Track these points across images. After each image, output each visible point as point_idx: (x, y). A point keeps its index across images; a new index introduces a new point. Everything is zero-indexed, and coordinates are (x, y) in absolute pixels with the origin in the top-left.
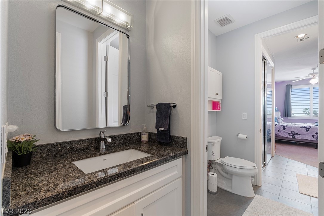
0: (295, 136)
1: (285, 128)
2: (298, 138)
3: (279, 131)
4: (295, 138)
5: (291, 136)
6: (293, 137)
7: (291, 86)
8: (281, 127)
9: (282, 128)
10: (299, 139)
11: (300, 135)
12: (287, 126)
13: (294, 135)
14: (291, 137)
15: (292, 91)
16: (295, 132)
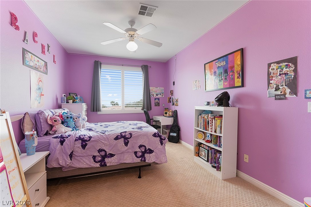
0: (107, 160)
1: (86, 145)
2: (112, 164)
3: (71, 156)
4: (106, 165)
5: (99, 162)
6: (103, 164)
7: (101, 64)
8: (76, 142)
9: (79, 144)
10: (114, 164)
11: (114, 155)
12: (90, 137)
13: (104, 157)
14: (98, 165)
15: (101, 73)
16: (105, 151)
